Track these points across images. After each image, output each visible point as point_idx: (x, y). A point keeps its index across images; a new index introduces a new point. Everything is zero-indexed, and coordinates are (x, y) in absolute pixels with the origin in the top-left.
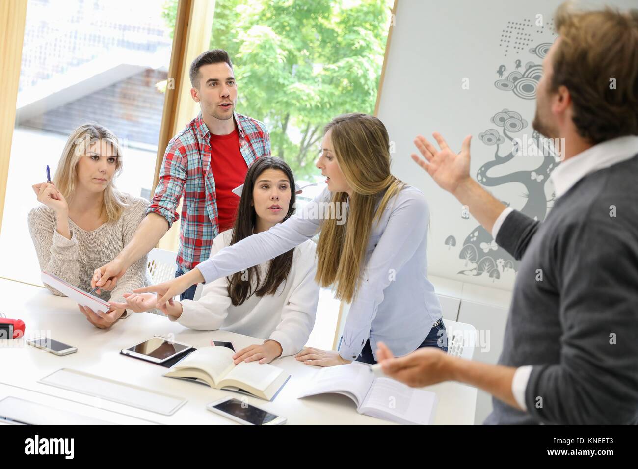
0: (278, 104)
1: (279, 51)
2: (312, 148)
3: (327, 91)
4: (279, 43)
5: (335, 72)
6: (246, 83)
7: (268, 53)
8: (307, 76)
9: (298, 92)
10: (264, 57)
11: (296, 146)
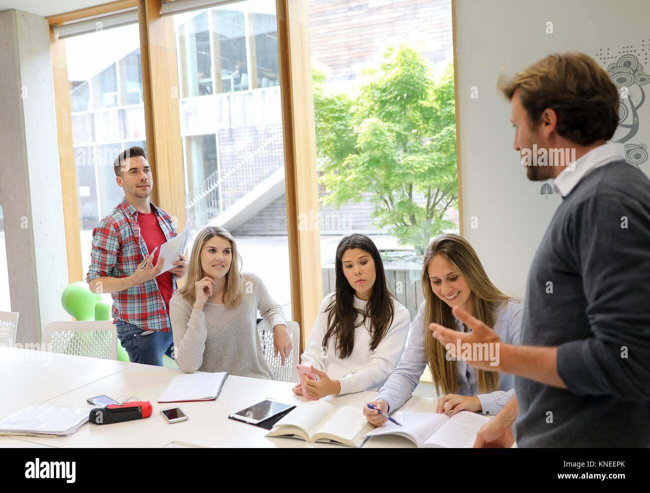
0: (397, 177)
1: (388, 134)
2: (437, 207)
3: (435, 157)
4: (387, 128)
5: (439, 141)
6: (367, 167)
7: (379, 138)
8: (416, 149)
9: (410, 163)
10: (377, 142)
11: (422, 209)
